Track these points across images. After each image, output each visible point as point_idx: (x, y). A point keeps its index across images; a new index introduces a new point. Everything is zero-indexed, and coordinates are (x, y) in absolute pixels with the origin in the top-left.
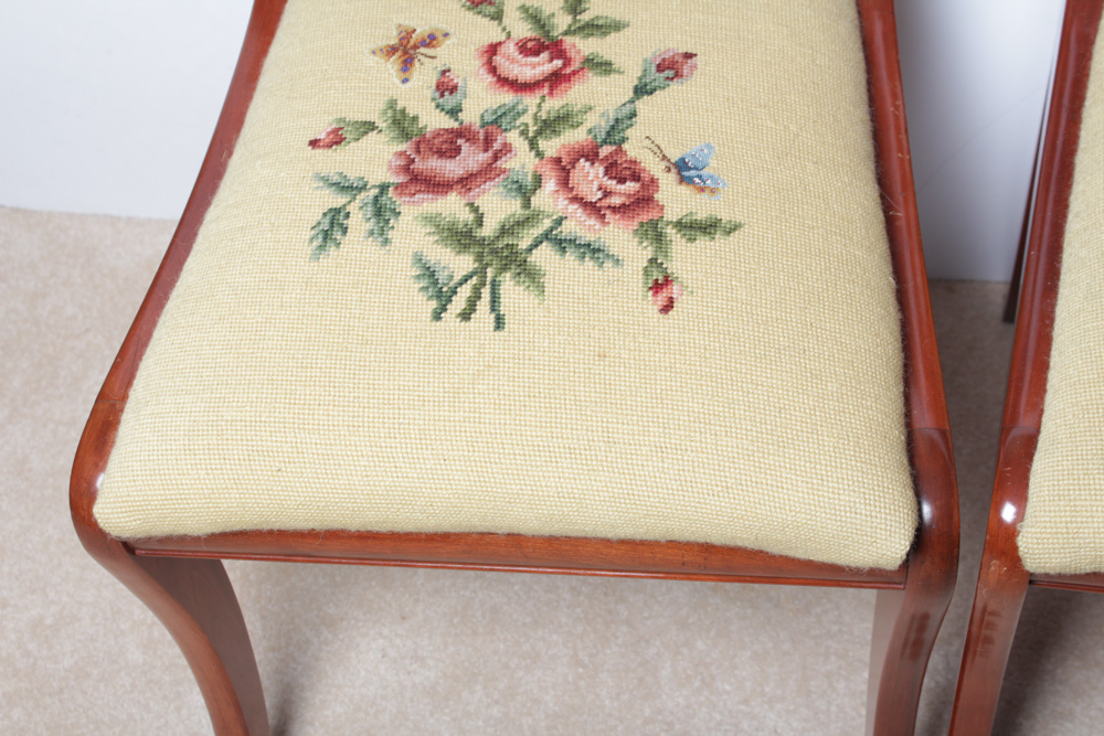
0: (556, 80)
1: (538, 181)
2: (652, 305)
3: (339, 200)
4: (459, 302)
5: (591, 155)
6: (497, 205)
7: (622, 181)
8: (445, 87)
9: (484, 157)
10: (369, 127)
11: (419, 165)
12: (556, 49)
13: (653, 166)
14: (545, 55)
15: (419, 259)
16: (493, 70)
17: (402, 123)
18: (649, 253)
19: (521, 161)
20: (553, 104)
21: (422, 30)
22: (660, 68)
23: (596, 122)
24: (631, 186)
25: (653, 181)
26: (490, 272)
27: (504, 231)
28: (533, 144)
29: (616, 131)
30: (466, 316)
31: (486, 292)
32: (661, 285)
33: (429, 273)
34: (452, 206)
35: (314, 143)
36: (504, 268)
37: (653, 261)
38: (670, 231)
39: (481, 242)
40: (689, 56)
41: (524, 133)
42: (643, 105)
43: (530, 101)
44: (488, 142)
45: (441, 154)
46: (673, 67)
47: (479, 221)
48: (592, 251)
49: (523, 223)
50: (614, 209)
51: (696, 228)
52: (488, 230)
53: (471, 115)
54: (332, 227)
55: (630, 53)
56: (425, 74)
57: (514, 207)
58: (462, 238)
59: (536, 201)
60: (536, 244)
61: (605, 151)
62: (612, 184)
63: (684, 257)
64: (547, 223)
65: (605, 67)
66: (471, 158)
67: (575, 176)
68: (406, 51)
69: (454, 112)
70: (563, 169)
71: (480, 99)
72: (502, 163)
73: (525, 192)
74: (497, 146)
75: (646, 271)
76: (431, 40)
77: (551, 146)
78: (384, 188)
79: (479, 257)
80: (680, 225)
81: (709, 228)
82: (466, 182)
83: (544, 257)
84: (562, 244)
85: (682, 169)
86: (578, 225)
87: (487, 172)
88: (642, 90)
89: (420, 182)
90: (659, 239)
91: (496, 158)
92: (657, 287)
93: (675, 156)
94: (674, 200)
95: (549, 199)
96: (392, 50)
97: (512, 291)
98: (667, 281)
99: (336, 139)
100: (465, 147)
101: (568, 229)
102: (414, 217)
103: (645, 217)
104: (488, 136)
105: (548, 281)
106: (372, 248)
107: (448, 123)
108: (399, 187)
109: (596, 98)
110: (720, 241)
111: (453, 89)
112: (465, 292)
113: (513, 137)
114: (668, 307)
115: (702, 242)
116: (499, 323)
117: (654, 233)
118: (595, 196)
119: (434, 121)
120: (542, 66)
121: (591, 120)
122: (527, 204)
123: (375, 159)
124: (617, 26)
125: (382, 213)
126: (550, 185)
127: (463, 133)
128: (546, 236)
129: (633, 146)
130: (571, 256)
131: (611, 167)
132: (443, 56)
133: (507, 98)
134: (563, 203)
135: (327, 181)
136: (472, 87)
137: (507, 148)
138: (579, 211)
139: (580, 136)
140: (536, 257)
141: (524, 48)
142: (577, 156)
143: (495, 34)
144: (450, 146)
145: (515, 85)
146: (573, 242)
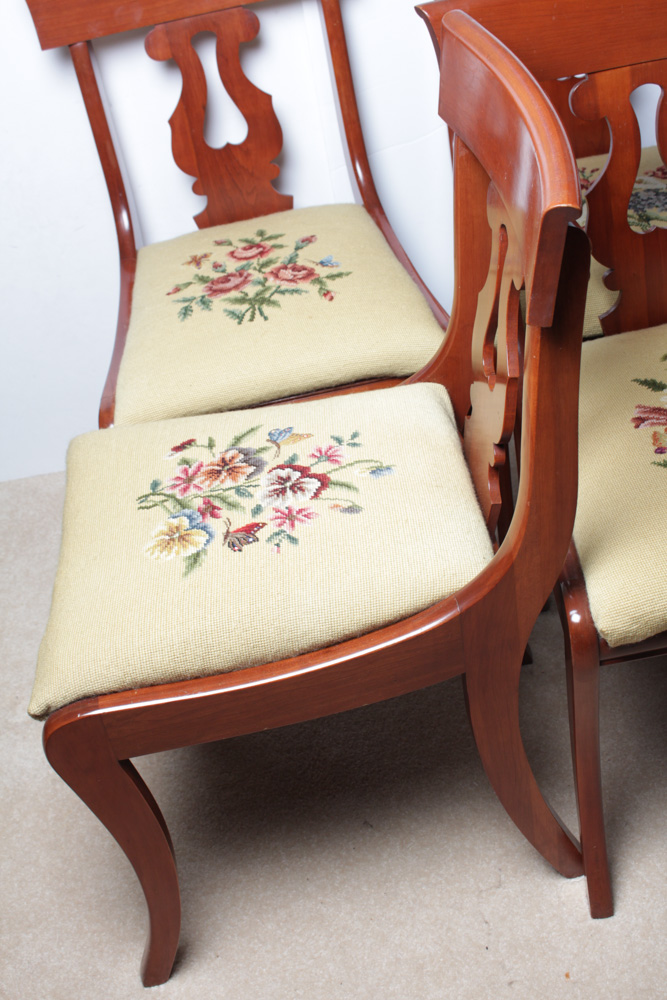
0: (261, 254)
1: (266, 279)
2: (325, 301)
3: (186, 304)
5: (285, 268)
6: (251, 290)
7: (299, 271)
8: (216, 266)
9: (241, 279)
10: (190, 284)
11: (215, 287)
12: (259, 246)
13: (310, 265)
14: (254, 249)
15: (225, 311)
16: (234, 257)
17: (203, 279)
18: (318, 286)
19: (256, 276)
20: (263, 260)
21: (199, 254)
22: (303, 241)
23: (283, 260)
24: (304, 272)
25: (313, 269)
26: (256, 307)
27: (257, 295)
28: (260, 271)
29: (291, 260)
30: (251, 320)
31: (257, 312)
33: (232, 314)
34: (234, 294)
35: (169, 294)
36: (262, 303)
37: (321, 289)
38: (325, 280)
39: (250, 300)
40: (312, 236)
41: (255, 269)
42: (300, 252)
43: (255, 262)
44: (241, 275)
45: (223, 282)
46: (309, 240)
47: (246, 295)
48: (296, 291)
49: (264, 291)
50: (300, 279)
51: (332, 277)
52: (251, 296)
53: (231, 270)
54: (186, 312)
55: (289, 243)
56: (207, 265)
57: (259, 288)
58: (241, 301)
59: (267, 284)
60: (272, 294)
61: (290, 266)
62: (296, 273)
63: (330, 285)
64: (274, 289)
65: (281, 246)
66: (236, 281)
67: (280, 275)
68: (197, 261)
69: (224, 271)
70: (275, 274)
71: (232, 266)
72: (249, 278)
73: (262, 284)
74: (245, 274)
75: (319, 292)
76: (206, 256)
77: (267, 270)
78: (203, 297)
79: (251, 304)
80: (328, 277)
81: (340, 275)
82: (236, 287)
83: (276, 297)
84: (283, 292)
85: (322, 264)
86: (285, 286)
87: (245, 282)
88: (297, 249)
89: (215, 292)
90: (321, 282)
91: (246, 278)
92: (325, 295)
93: (318, 261)
94: (322, 272)
95: (272, 282)
96: (190, 263)
97: (268, 309)
98: (328, 292)
99: (178, 290)
100: (232, 279)
101: (283, 288)
102: (219, 303)
103: (313, 278)
105: (281, 303)
106: (206, 313)
107: (222, 274)
108: (210, 295)
110: (345, 278)
111: (220, 266)
112: (249, 314)
113: (251, 271)
114: (332, 299)
115: (338, 280)
116: (266, 318)
117: (319, 281)
118: (291, 277)
119: (215, 275)
120: (255, 251)
121: (280, 260)
122: (264, 285)
123: (196, 291)
124: (281, 236)
125: (205, 303)
126: (271, 279)
127: (232, 275)
128: (276, 291)
129: (300, 262)
130: (287, 295)
131: (294, 269)
132: (212, 259)
133: (244, 262)
134: (278, 282)
135: (178, 301)
136: (228, 263)
137: (249, 275)
138: (286, 283)
139: (278, 265)
140: (274, 298)
141: (245, 249)
142: (279, 269)
143: (231, 249)
144: (226, 279)
145: (246, 259)
146: (287, 291)
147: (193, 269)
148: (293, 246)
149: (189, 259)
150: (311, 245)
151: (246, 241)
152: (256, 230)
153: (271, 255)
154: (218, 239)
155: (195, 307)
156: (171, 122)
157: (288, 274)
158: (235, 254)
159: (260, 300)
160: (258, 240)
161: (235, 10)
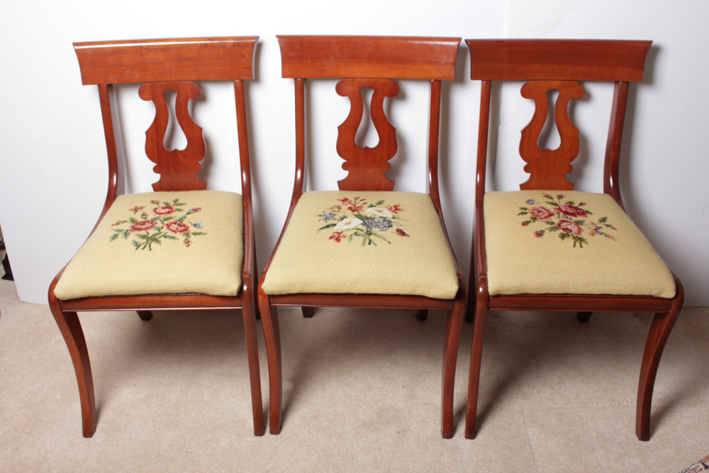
0: (169, 212)
1: (162, 227)
2: (185, 246)
3: (117, 233)
4: (142, 247)
5: (175, 223)
6: (152, 232)
7: (181, 227)
8: (144, 215)
9: (151, 225)
10: (126, 221)
11: (136, 227)
12: (170, 208)
13: (188, 224)
15: (134, 241)
16: (155, 211)
17: (133, 220)
18: (185, 237)
19: (159, 224)
20: (168, 216)
21: (140, 206)
22: (193, 210)
23: (177, 218)
24: (183, 228)
25: (188, 227)
26: (149, 242)
27: (153, 235)
28: (162, 222)
29: (181, 220)
30: (143, 249)
31: (148, 245)
32: (187, 243)
33: (136, 243)
34: (143, 233)
35: (112, 225)
36: (153, 241)
37: (186, 239)
38: (190, 234)
39: (148, 237)
40: (200, 208)
41: (161, 221)
42: (188, 216)
43: (163, 216)
44: (152, 222)
45: (141, 225)
46: (196, 210)
47: (148, 234)
48: (173, 238)
49: (157, 234)
50: (179, 231)
51: (195, 234)
52: (150, 235)
53: (149, 218)
54: (115, 237)
55: (186, 209)
56: (140, 213)
57: (157, 232)
58: (143, 237)
59: (161, 231)
60: (161, 237)
61: (178, 223)
62: (179, 227)
63: (192, 238)
64: (163, 234)
65: (180, 210)
66: (148, 225)
67: (171, 227)
68: (136, 210)
69: (145, 218)
70: (168, 226)
71: (151, 216)
72: (155, 225)
73: (159, 229)
75: (184, 241)
76: (142, 208)
77: (166, 222)
78: (127, 231)
79: (147, 240)
80: (193, 233)
81: (200, 234)
82: (146, 229)
83: (162, 239)
84: (166, 237)
85: (195, 225)
86: (170, 234)
87: (151, 227)
88: (188, 213)
89: (134, 229)
90: (188, 235)
92: (186, 243)
93: (194, 223)
94: (192, 229)
95: (165, 230)
96: (133, 210)
97: (154, 245)
98: (189, 242)
99: (118, 224)
100: (147, 223)
101: (168, 234)
102: (133, 236)
103: (185, 232)
104: (153, 222)
105: (162, 243)
106: (124, 240)
107: (143, 220)
108: (131, 230)
109: (177, 215)
110: (201, 235)
111: (146, 215)
112: (143, 245)
113: (158, 221)
114: (189, 245)
115: (198, 236)
116: (150, 250)
118: (175, 229)
119: (140, 220)
120: (167, 210)
121: (176, 218)
122: (159, 231)
123: (127, 226)
124: (184, 204)
125: (126, 234)
126: (165, 228)
127: (148, 221)
128: (163, 236)
129: (185, 222)
130: (168, 239)
131: (179, 225)
132: (144, 210)
133: (158, 216)
134: (167, 231)
135: (115, 230)
136: (150, 214)
137: (156, 223)
138: (171, 232)
139: (173, 221)
140: (160, 239)
141: (163, 208)
142: (171, 224)
143: (156, 206)
144: (143, 223)
145: (160, 214)
146: (169, 236)
147: (132, 214)
148: (187, 212)
149: (133, 208)
150: (196, 213)
151: (166, 204)
152: (174, 198)
153: (173, 215)
154: (154, 199)
155: (121, 235)
156: (147, 133)
157: (174, 227)
158: (157, 211)
159: (154, 239)
160: (172, 204)
161: (188, 82)
